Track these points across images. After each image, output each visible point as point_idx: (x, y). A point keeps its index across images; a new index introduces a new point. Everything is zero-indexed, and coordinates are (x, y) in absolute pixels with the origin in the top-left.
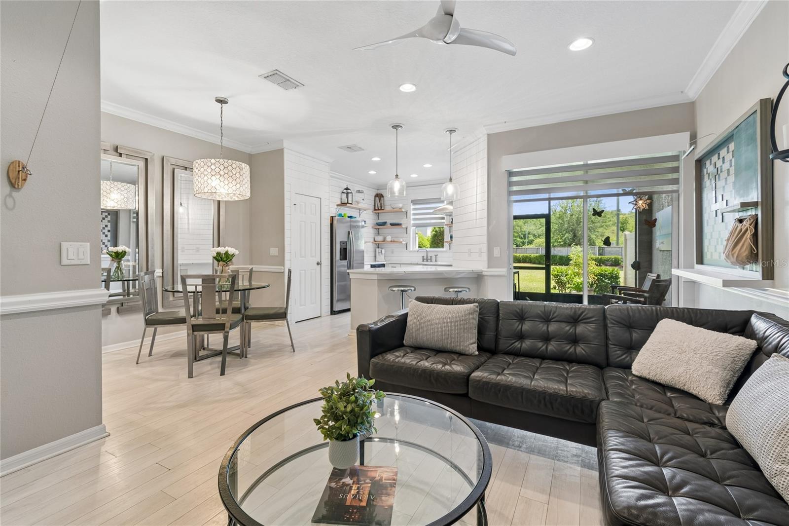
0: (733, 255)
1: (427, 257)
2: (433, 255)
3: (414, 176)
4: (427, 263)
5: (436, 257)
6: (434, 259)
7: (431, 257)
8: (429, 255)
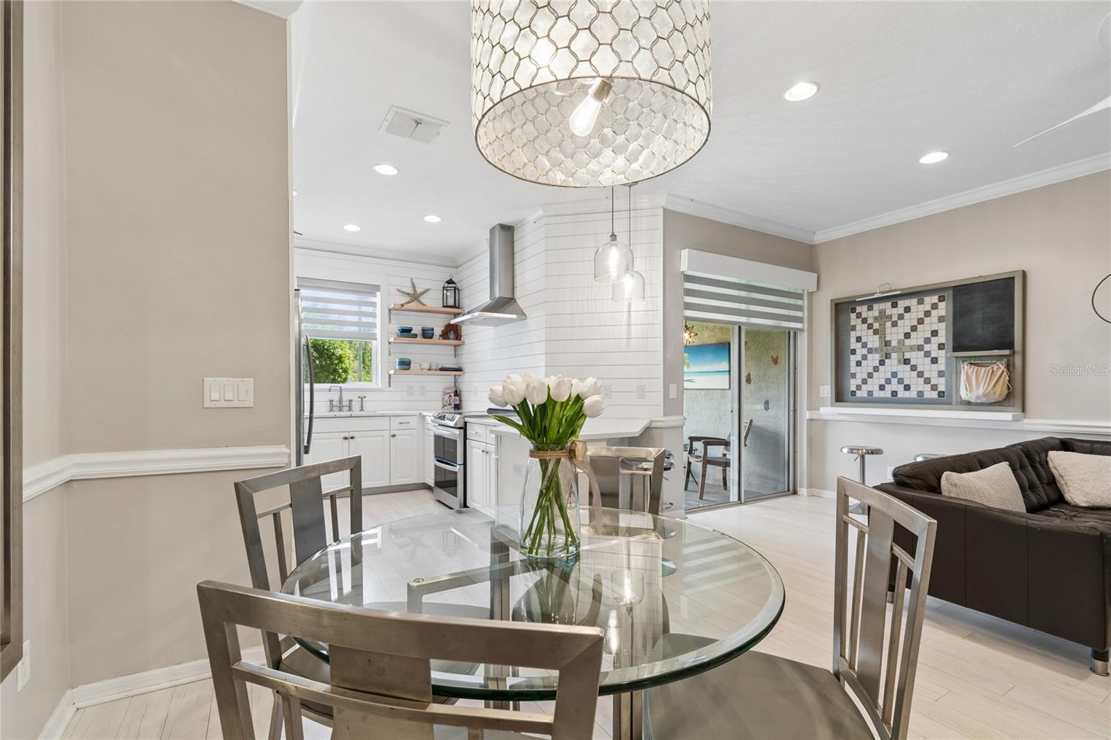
0: (994, 393)
1: (341, 401)
2: (354, 396)
3: (352, 228)
4: (338, 414)
5: (362, 402)
6: (356, 406)
7: (351, 401)
8: (346, 397)
